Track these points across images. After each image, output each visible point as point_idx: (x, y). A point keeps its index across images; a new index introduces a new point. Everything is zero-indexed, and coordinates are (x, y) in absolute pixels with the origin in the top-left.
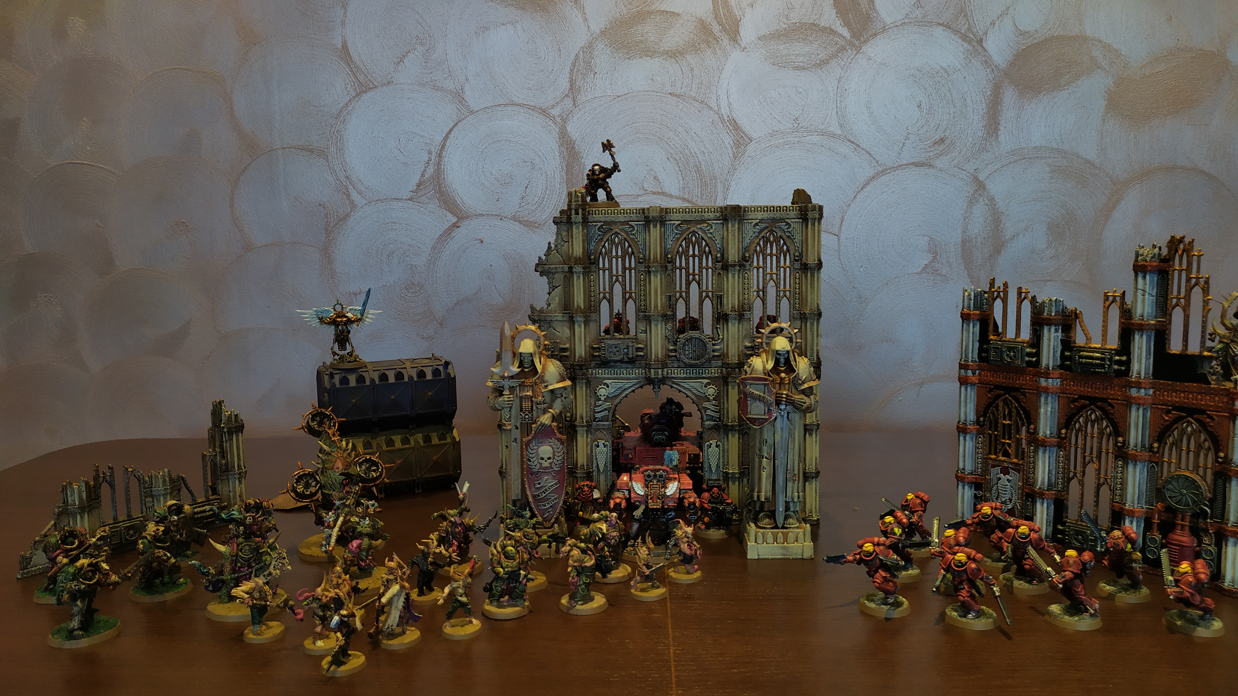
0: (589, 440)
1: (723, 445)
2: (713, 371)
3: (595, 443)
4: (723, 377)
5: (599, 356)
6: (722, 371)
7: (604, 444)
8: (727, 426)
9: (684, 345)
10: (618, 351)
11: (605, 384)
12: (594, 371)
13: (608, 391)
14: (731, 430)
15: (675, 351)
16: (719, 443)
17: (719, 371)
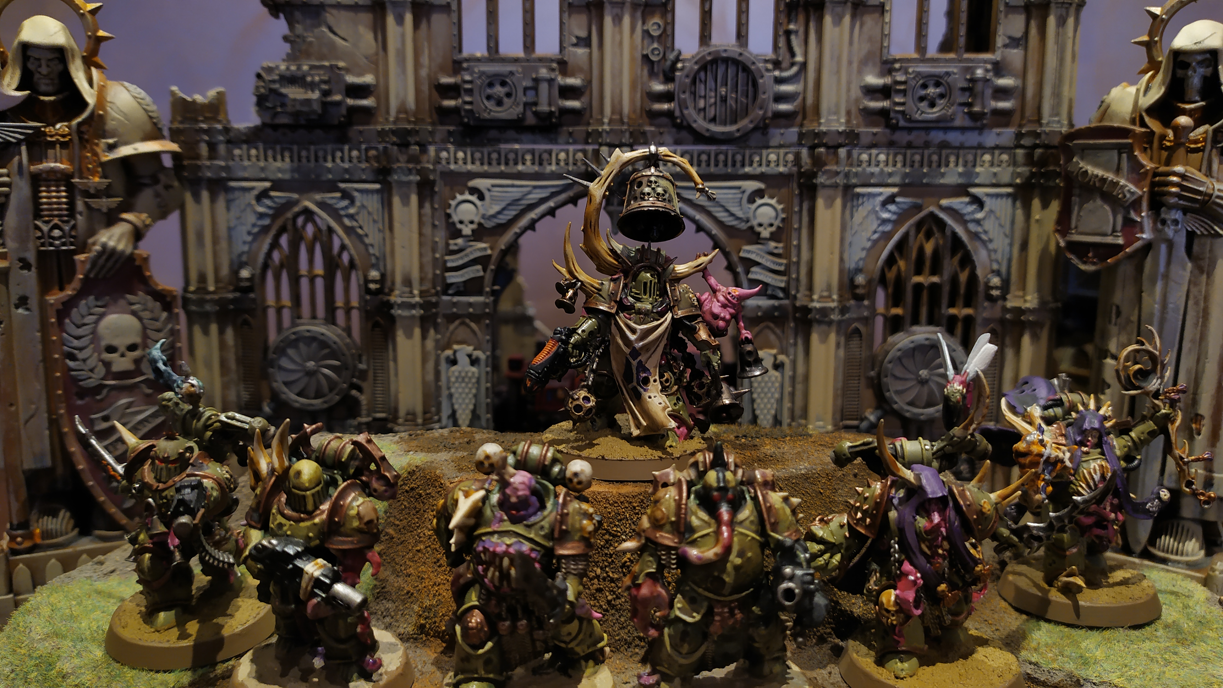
0: (430, 344)
1: (794, 363)
2: (773, 157)
3: (449, 352)
4: (801, 174)
5: (456, 110)
6: (797, 156)
7: (470, 356)
8: (806, 310)
9: (694, 82)
10: (508, 95)
11: (474, 191)
12: (444, 154)
13: (482, 211)
14: (819, 322)
15: (668, 97)
16: (781, 358)
17: (790, 157)
